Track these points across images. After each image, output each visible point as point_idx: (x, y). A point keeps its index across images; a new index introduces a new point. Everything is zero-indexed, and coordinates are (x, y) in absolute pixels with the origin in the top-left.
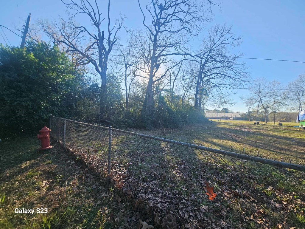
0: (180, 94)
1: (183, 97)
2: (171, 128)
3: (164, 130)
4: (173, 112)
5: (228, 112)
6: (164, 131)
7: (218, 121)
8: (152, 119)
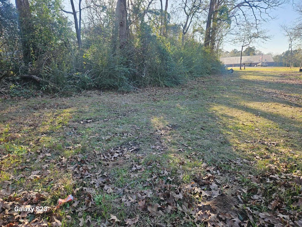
0: (179, 23)
1: (184, 28)
2: (166, 86)
3: (153, 91)
4: (168, 55)
5: (254, 54)
6: (153, 93)
7: (241, 69)
8: (129, 70)
